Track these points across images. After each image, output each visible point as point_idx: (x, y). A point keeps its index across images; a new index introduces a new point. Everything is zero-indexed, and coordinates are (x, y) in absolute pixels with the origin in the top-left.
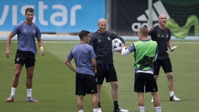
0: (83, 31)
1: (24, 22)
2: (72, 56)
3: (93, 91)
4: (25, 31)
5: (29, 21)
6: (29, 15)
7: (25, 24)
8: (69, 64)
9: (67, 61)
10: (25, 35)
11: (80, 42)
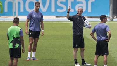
0: (102, 15)
1: (34, 11)
2: (94, 31)
3: (106, 53)
4: (34, 16)
5: (37, 10)
6: (37, 6)
7: (34, 12)
8: (92, 35)
9: (92, 33)
10: (35, 19)
11: (100, 23)
